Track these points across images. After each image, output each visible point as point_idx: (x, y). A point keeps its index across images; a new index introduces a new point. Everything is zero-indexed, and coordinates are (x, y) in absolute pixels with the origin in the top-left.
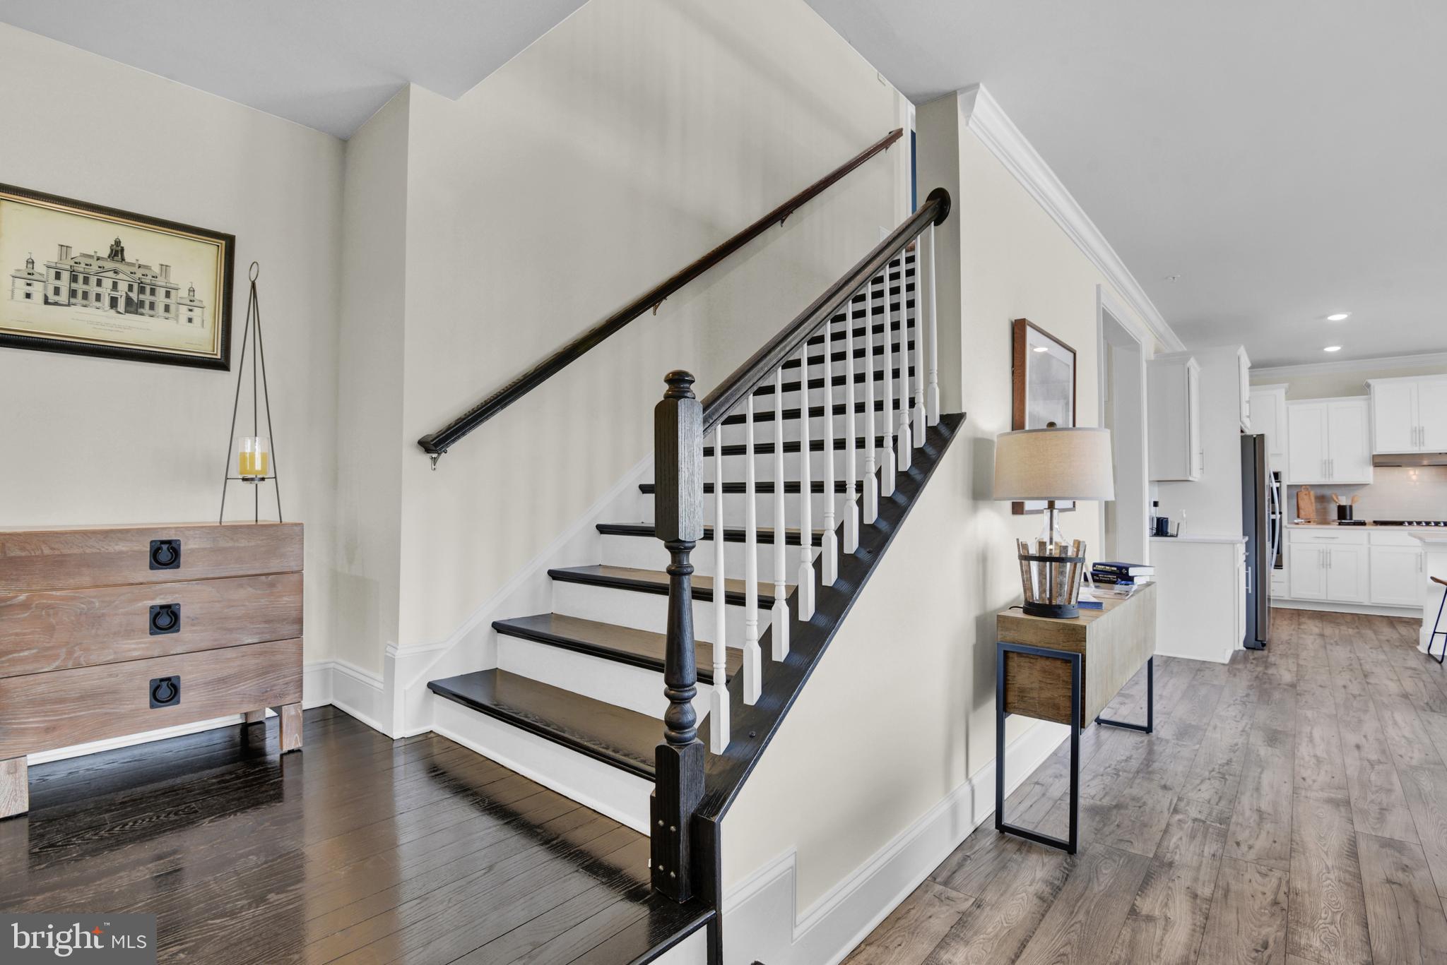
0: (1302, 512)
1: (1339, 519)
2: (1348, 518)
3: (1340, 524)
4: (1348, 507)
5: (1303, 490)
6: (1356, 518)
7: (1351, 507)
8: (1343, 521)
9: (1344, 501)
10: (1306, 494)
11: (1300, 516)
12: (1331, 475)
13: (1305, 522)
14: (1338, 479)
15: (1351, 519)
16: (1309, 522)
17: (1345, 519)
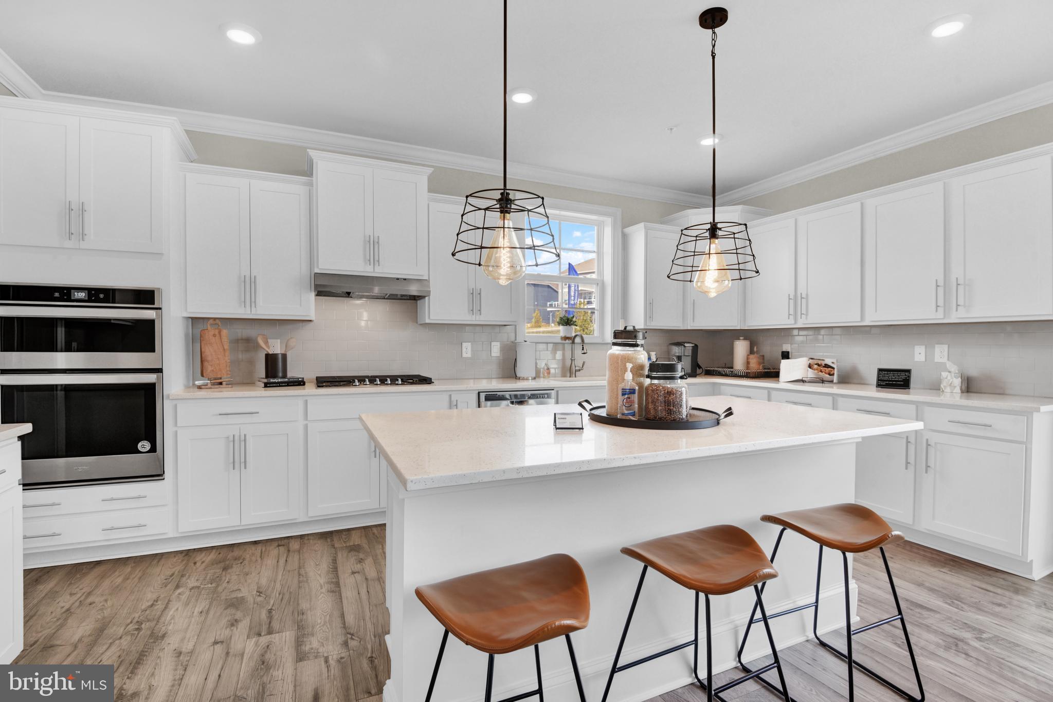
0: (209, 368)
1: (267, 377)
2: (280, 375)
3: (266, 385)
4: (280, 356)
5: (209, 327)
6: (292, 373)
7: (284, 356)
8: (272, 380)
9: (276, 348)
10: (214, 335)
11: (204, 375)
12: (253, 303)
13: (213, 384)
14: (264, 310)
15: (285, 376)
16: (221, 383)
17: (275, 377)
